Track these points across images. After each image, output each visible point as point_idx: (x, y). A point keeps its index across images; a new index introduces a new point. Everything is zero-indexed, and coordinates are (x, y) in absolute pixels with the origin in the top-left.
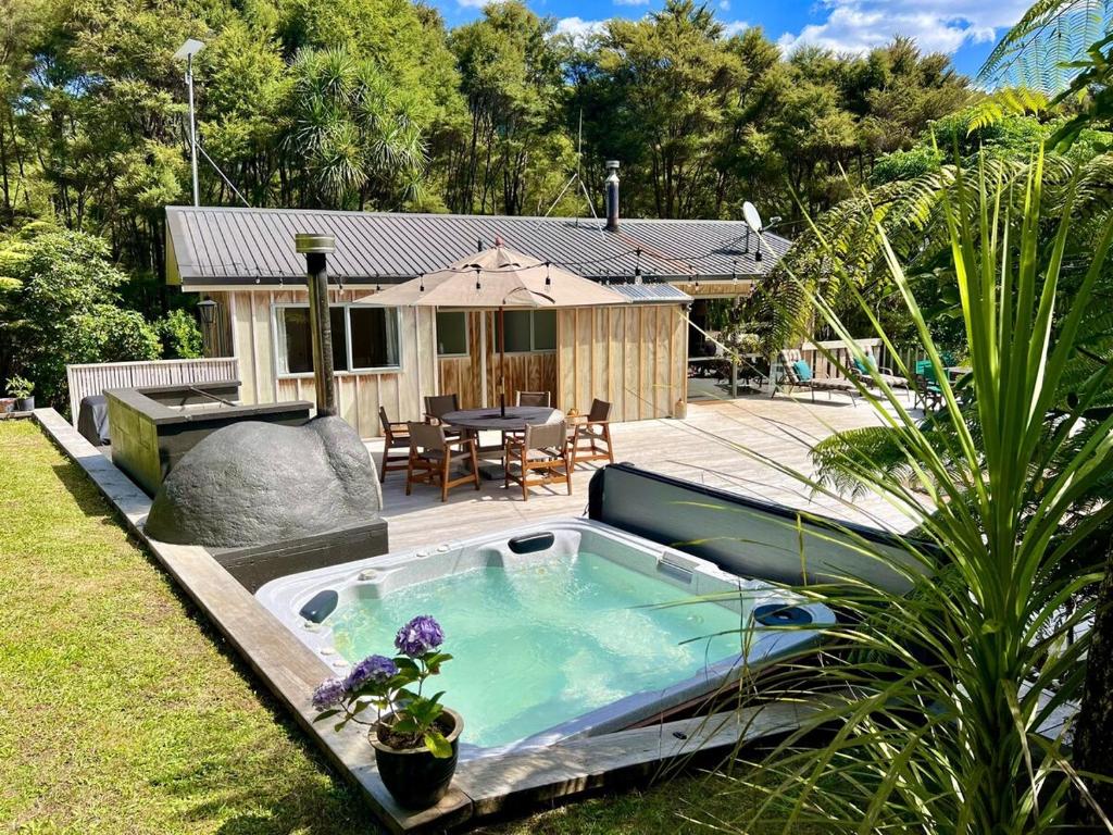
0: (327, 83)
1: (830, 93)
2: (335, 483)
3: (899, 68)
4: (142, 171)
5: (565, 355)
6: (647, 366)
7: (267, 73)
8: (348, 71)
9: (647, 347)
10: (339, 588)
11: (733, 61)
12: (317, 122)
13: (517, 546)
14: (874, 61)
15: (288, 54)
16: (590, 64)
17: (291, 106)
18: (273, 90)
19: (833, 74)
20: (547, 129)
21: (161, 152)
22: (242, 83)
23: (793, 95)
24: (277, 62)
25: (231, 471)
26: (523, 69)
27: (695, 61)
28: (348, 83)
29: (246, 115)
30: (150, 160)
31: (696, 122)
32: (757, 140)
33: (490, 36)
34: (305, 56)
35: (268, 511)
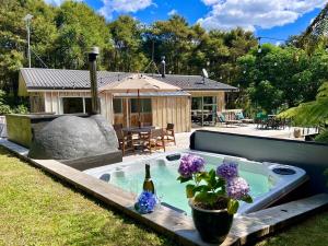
0: (71, 34)
1: (221, 41)
2: (102, 137)
3: (239, 35)
4: (10, 61)
5: (154, 113)
6: (179, 116)
7: (51, 31)
8: (79, 31)
9: (179, 110)
10: (110, 173)
11: (192, 32)
12: (68, 46)
13: (169, 158)
14: (233, 32)
15: (58, 26)
16: (151, 33)
17: (60, 40)
18: (54, 36)
19: (221, 36)
20: (138, 52)
21: (16, 54)
22: (43, 33)
23: (210, 42)
24: (54, 28)
25: (64, 131)
26: (130, 34)
27: (182, 32)
28: (78, 34)
29: (45, 44)
30: (12, 57)
31: (183, 49)
32: (201, 54)
33: (121, 24)
34: (64, 26)
35: (80, 146)
